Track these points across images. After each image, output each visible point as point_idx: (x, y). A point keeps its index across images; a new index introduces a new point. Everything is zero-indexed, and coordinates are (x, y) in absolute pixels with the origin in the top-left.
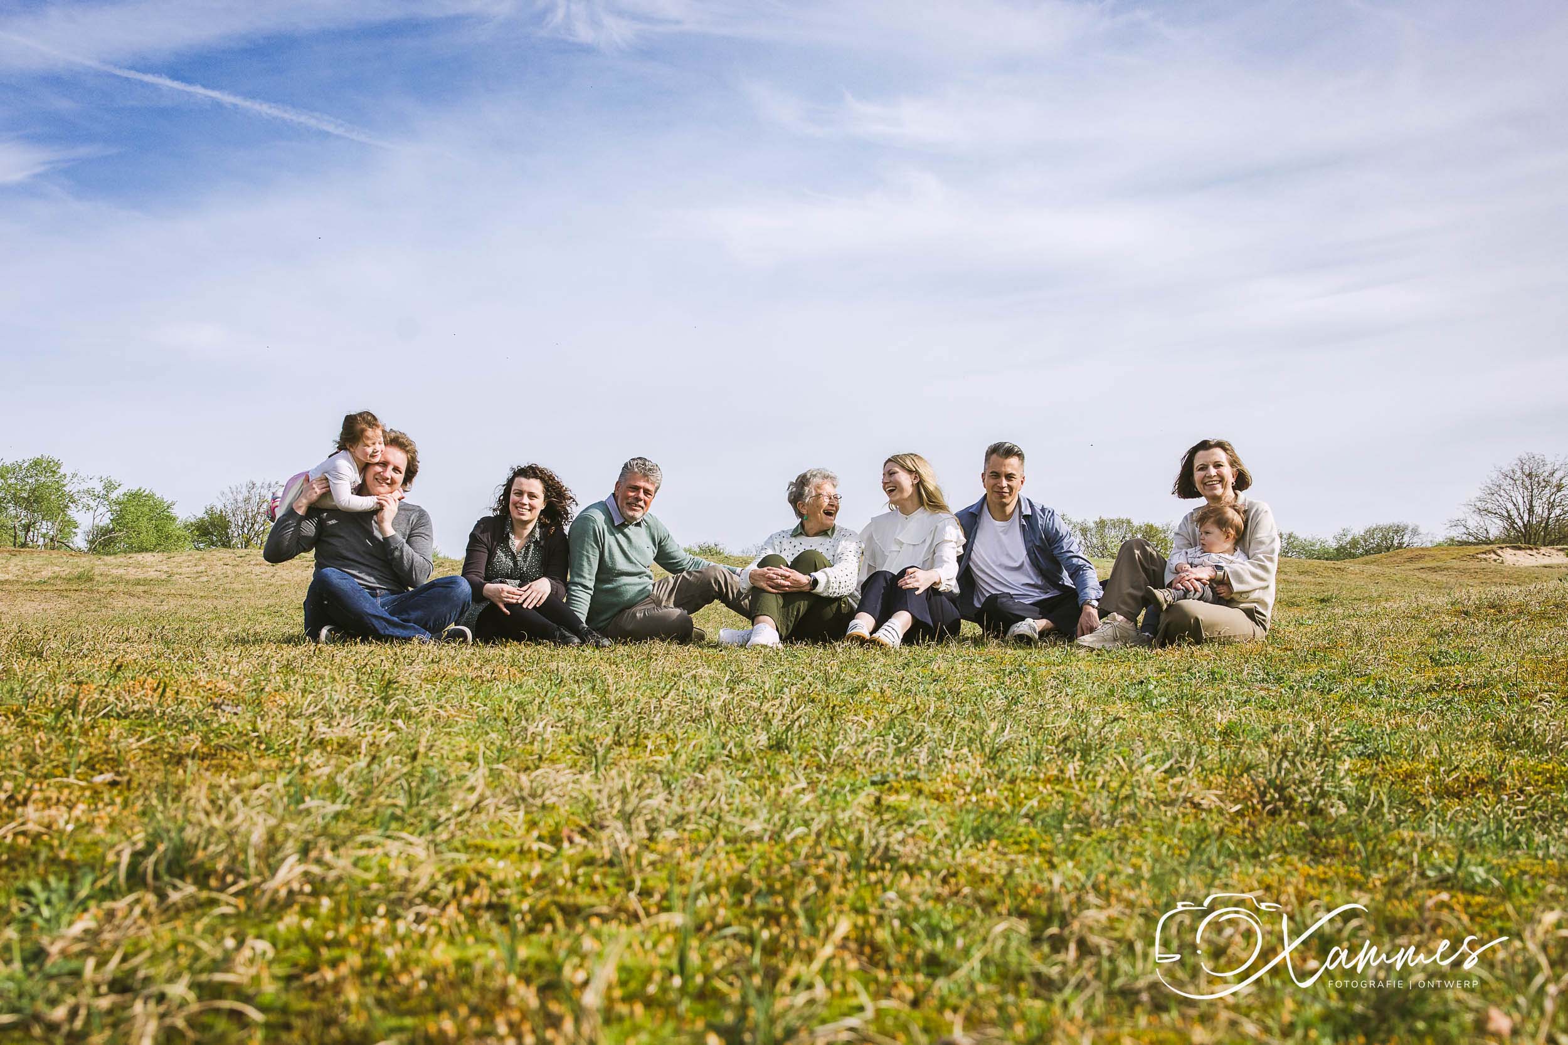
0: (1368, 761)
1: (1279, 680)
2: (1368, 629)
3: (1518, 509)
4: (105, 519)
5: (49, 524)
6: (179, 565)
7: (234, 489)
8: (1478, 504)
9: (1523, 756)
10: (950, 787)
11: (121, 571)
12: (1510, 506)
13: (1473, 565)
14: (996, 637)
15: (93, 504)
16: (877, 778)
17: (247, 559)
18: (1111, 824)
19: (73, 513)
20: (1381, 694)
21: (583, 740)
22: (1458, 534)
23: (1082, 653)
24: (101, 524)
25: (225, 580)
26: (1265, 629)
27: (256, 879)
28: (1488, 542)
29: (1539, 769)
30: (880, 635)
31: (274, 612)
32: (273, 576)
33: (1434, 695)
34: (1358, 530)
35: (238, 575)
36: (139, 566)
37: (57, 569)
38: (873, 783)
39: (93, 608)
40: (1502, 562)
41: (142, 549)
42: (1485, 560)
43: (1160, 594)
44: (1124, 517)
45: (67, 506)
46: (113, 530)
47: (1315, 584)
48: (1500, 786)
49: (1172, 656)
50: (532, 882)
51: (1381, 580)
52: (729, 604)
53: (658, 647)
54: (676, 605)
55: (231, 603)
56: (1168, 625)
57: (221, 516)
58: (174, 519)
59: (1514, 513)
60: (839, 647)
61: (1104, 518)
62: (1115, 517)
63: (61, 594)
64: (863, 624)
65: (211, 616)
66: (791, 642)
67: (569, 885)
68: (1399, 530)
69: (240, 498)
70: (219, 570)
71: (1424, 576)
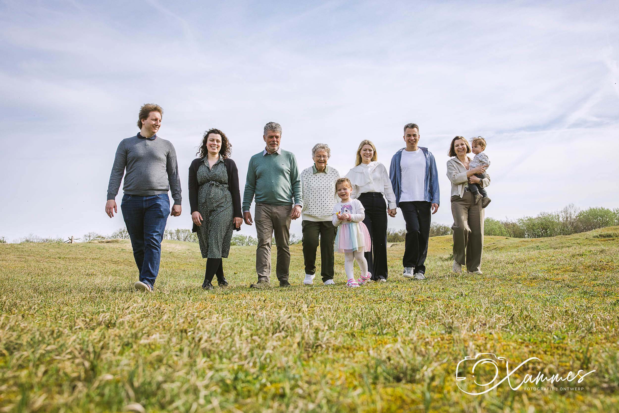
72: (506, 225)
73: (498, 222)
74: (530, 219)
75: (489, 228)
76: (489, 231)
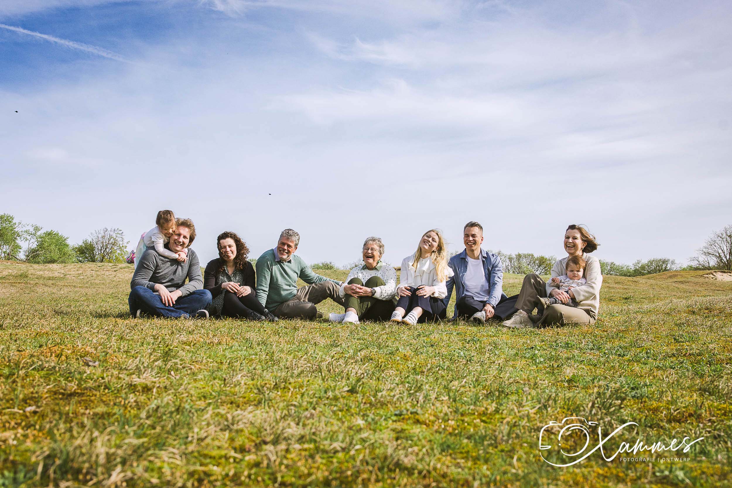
0: (637, 401)
1: (599, 349)
2: (646, 320)
3: (724, 253)
4: (34, 245)
5: (7, 247)
6: (70, 270)
7: (97, 231)
8: (704, 250)
9: (712, 401)
10: (432, 418)
11: (41, 273)
12: (720, 251)
13: (701, 280)
14: (464, 320)
15: (29, 238)
16: (397, 412)
17: (103, 267)
18: (507, 441)
19: (19, 241)
20: (648, 357)
21: (259, 386)
22: (694, 264)
23: (505, 330)
24: (32, 247)
25: (91, 278)
26: (595, 319)
27: (101, 477)
28: (709, 268)
29: (720, 408)
30: (407, 319)
31: (114, 296)
32: (115, 277)
33: (675, 358)
34: (645, 261)
35: (98, 276)
36: (50, 270)
37: (10, 271)
38: (396, 415)
39: (27, 292)
40: (716, 279)
41: (53, 261)
42: (708, 277)
43: (543, 300)
44: (530, 253)
45: (16, 238)
46: (38, 250)
47: (623, 289)
48: (699, 417)
49: (548, 333)
50: (230, 478)
51: (656, 287)
52: (335, 300)
53: (298, 323)
54: (309, 300)
55: (95, 290)
56: (547, 316)
57: (90, 244)
58: (67, 246)
59: (722, 255)
60: (387, 324)
61: (520, 253)
62: (526, 252)
63: (12, 285)
64: (399, 313)
65: (85, 298)
66: (364, 321)
67: (247, 480)
68: (664, 262)
69: (100, 236)
70: (89, 273)
71: (677, 285)
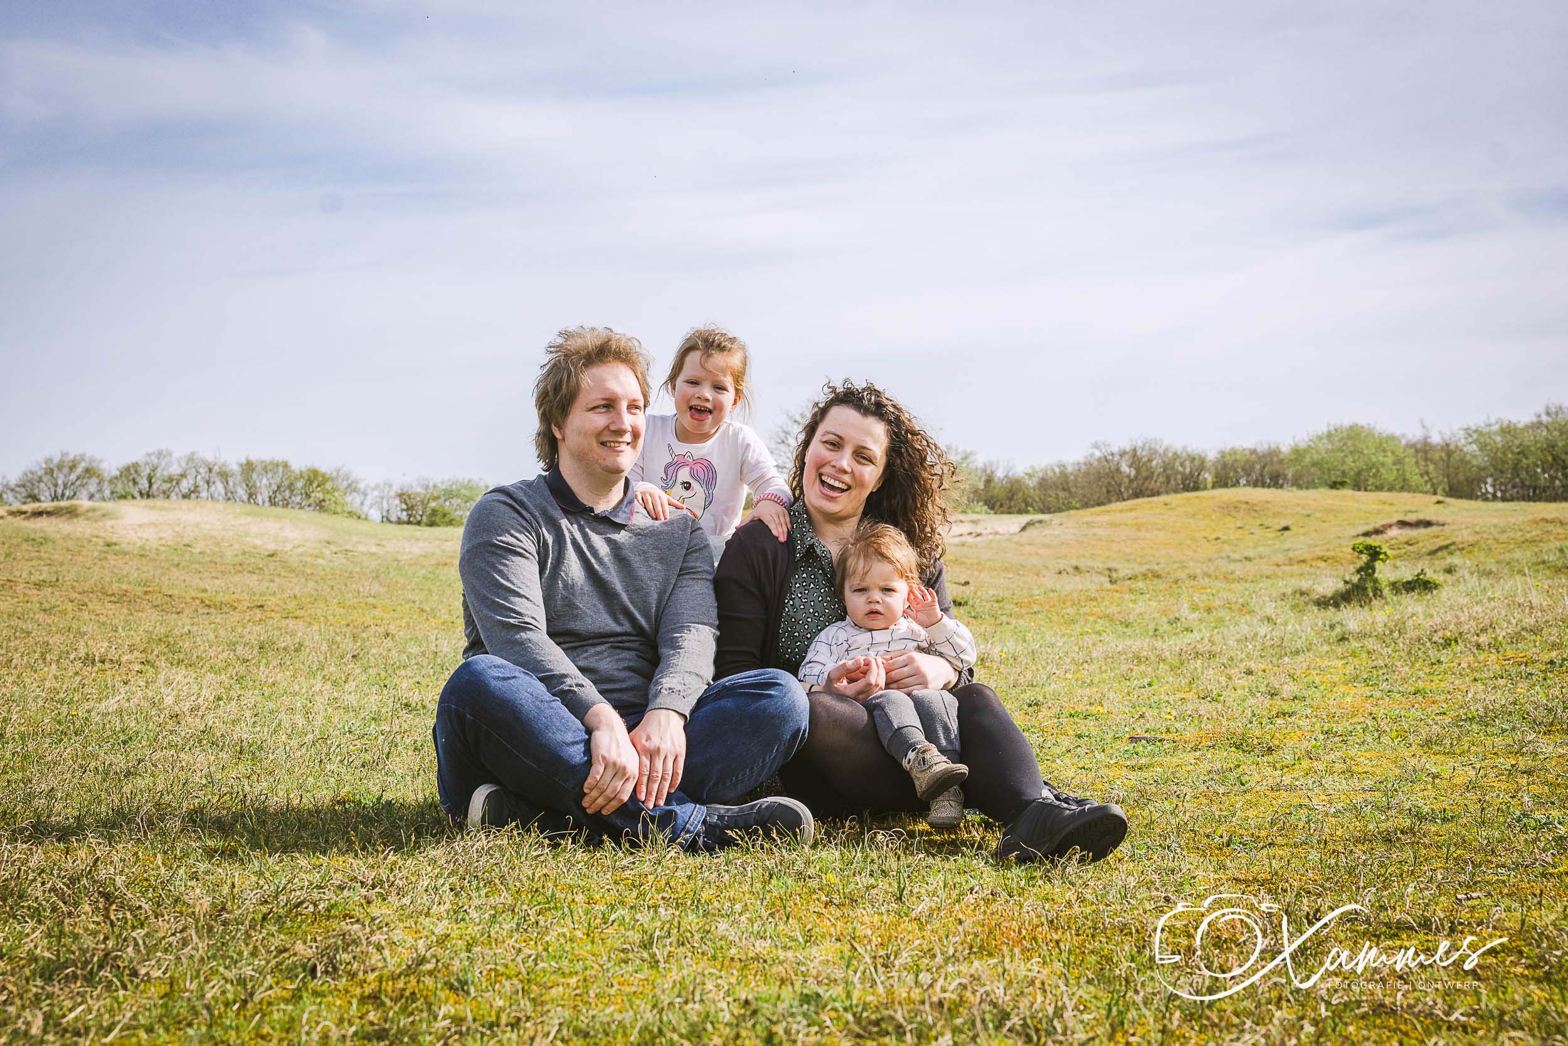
72: (1423, 450)
73: (1391, 438)
74: (1508, 430)
75: (1361, 464)
76: (1359, 474)
